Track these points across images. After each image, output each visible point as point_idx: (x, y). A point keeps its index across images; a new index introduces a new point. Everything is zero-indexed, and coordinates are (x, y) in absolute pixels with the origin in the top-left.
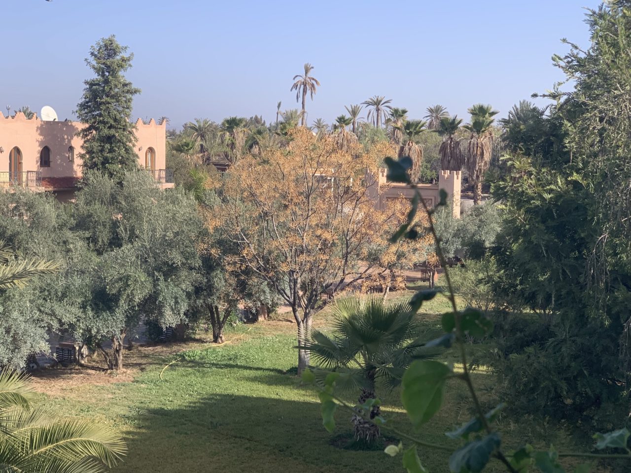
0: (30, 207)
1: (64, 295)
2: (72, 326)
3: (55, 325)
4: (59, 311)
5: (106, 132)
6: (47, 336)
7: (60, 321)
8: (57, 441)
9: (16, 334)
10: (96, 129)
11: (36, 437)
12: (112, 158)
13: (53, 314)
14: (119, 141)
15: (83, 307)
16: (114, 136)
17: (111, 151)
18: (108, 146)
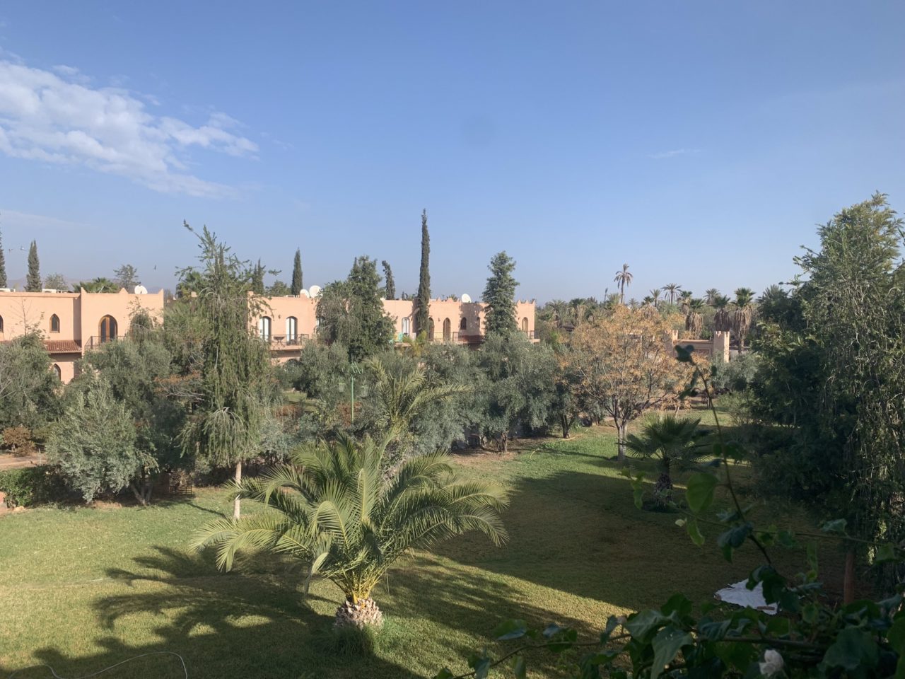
0: (454, 353)
1: (473, 406)
2: (478, 425)
3: (468, 424)
4: (470, 415)
5: (499, 308)
6: (463, 430)
7: (472, 423)
8: (469, 494)
9: (445, 428)
10: (493, 307)
11: (457, 491)
12: (502, 324)
13: (467, 417)
14: (507, 314)
15: (484, 413)
16: (503, 311)
17: (502, 320)
18: (500, 317)
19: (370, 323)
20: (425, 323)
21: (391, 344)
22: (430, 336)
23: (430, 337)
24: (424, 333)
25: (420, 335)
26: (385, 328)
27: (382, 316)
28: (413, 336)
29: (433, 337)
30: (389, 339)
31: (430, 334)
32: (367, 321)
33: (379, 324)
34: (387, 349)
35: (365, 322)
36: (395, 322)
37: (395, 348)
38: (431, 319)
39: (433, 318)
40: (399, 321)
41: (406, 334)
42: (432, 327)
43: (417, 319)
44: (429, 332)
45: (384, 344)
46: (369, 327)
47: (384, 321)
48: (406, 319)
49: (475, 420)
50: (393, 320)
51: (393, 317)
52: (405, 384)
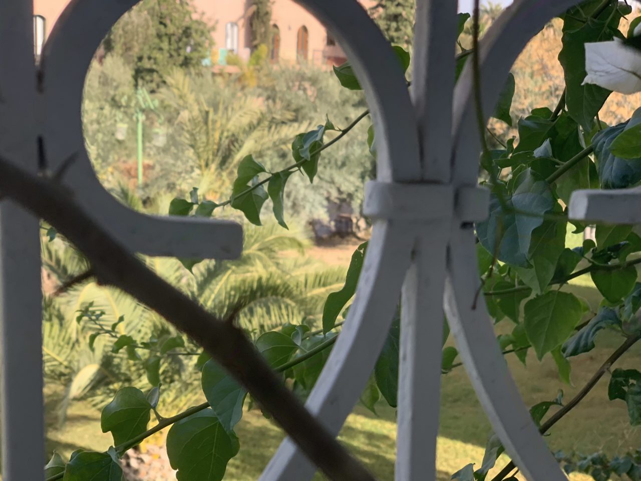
2: (350, 196)
3: (334, 194)
7: (340, 191)
9: (296, 199)
12: (398, 38)
13: (332, 182)
14: (406, 20)
15: (363, 177)
16: (400, 15)
17: (397, 29)
18: (394, 25)
19: (171, 29)
20: (265, 32)
21: (206, 67)
22: (274, 54)
23: (272, 57)
24: (264, 49)
25: (256, 52)
26: (196, 37)
27: (191, 18)
28: (244, 54)
29: (277, 56)
30: (203, 57)
31: (273, 52)
32: (165, 25)
33: (187, 32)
34: (200, 74)
35: (162, 27)
36: (213, 29)
37: (214, 75)
38: (275, 26)
39: (279, 24)
40: (220, 27)
41: (232, 51)
42: (276, 41)
43: (251, 25)
44: (271, 47)
45: (194, 66)
46: (169, 36)
47: (194, 26)
48: (234, 24)
49: (347, 187)
50: (210, 24)
51: (210, 19)
52: (228, 120)
